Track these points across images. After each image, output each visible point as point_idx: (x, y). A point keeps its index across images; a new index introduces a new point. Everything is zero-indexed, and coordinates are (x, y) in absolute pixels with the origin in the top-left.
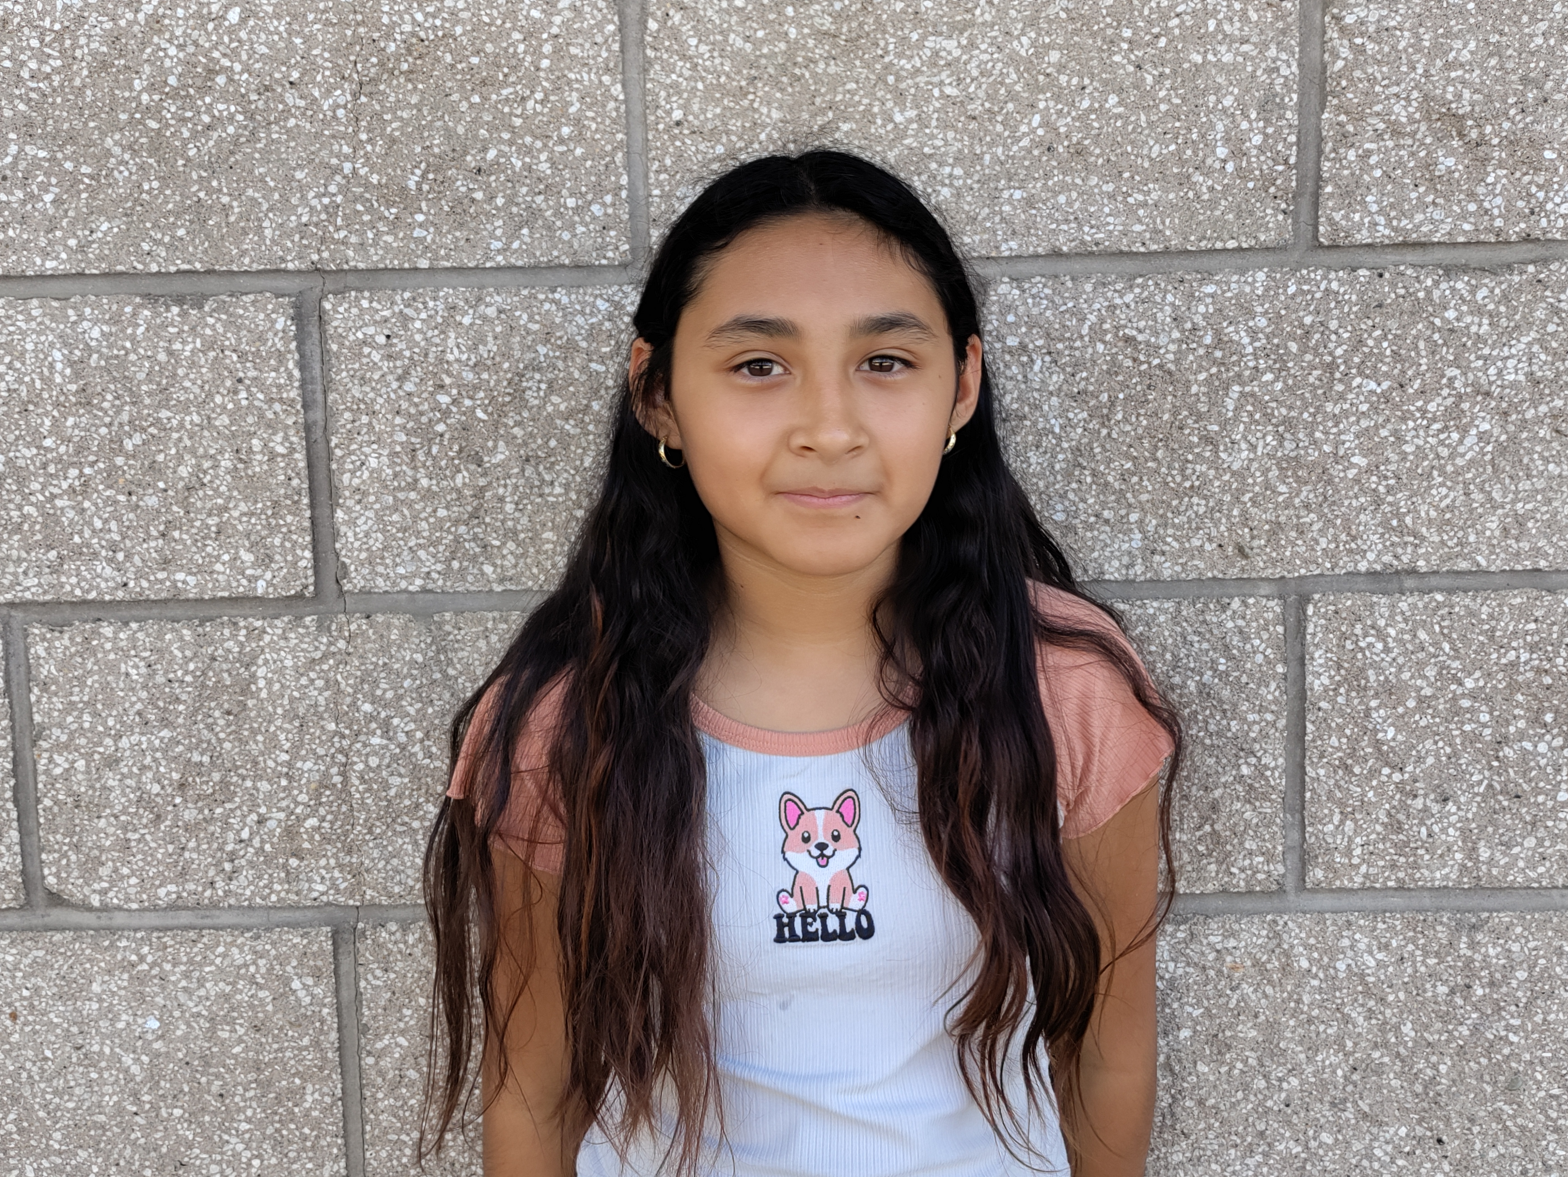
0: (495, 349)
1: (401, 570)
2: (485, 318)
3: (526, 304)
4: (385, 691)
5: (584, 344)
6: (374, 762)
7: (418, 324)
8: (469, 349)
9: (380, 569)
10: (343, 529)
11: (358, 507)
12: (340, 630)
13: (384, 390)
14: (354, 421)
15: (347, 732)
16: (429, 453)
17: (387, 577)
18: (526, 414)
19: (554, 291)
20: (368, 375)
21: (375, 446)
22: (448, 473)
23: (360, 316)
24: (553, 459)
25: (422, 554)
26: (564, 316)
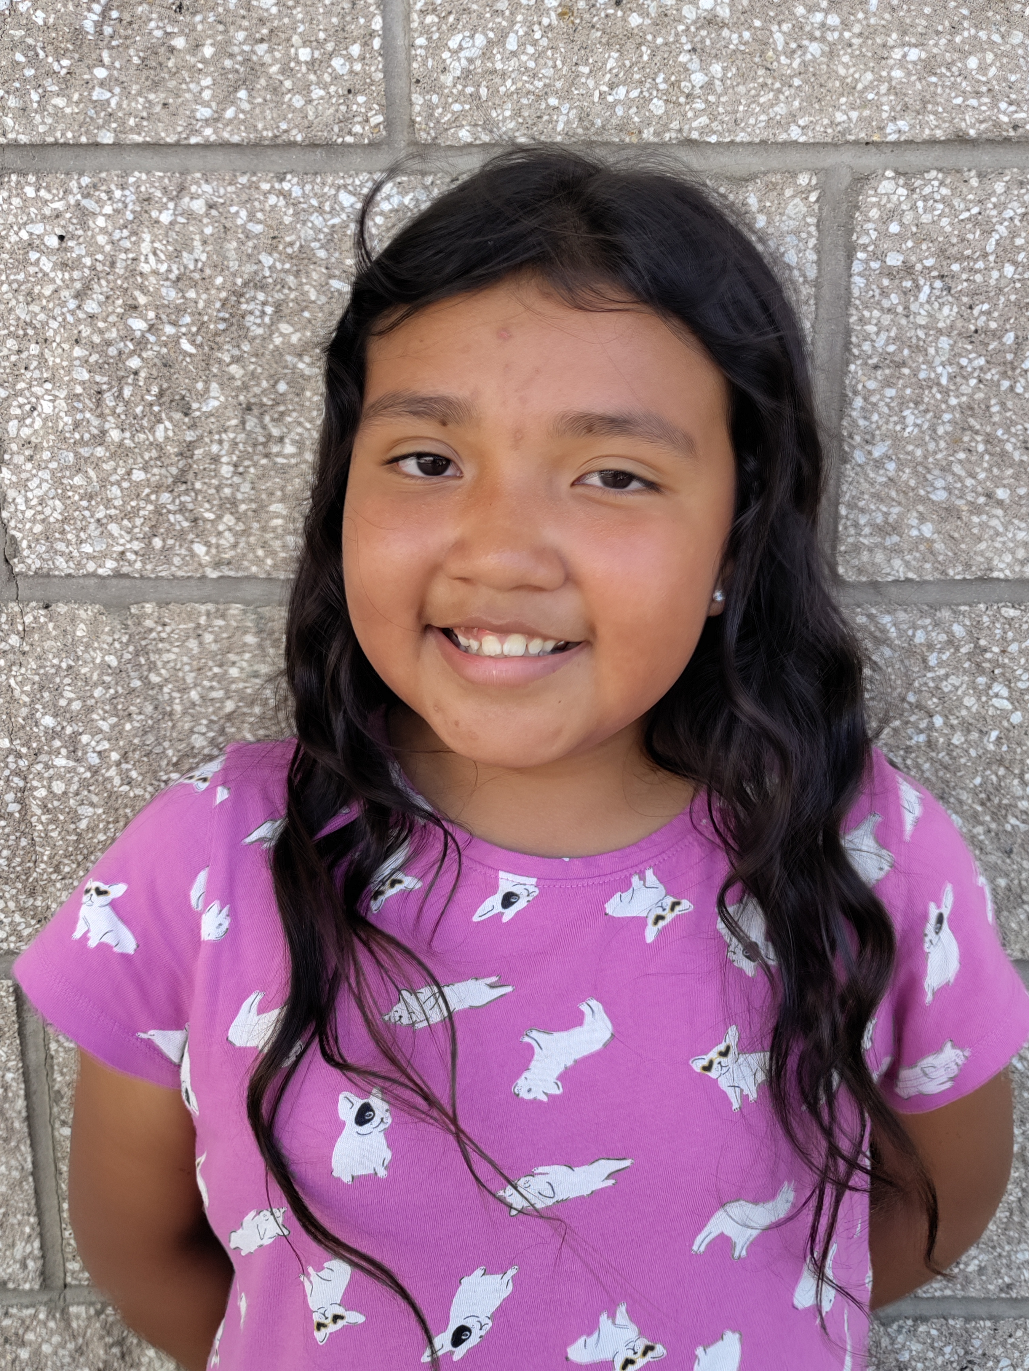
0: (204, 257)
1: (87, 548)
2: (190, 215)
3: (244, 197)
4: (70, 701)
5: (322, 254)
6: (58, 787)
7: (101, 222)
8: (170, 258)
9: (61, 546)
10: (11, 494)
11: (29, 466)
12: (12, 623)
13: (57, 311)
14: (19, 352)
15: (24, 750)
16: (120, 396)
17: (70, 557)
18: (246, 347)
19: (281, 180)
20: (37, 289)
21: (48, 386)
22: (145, 423)
23: (23, 209)
24: (282, 408)
25: (113, 528)
26: (296, 214)
